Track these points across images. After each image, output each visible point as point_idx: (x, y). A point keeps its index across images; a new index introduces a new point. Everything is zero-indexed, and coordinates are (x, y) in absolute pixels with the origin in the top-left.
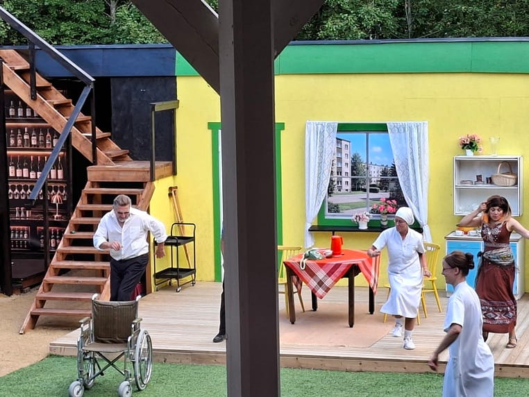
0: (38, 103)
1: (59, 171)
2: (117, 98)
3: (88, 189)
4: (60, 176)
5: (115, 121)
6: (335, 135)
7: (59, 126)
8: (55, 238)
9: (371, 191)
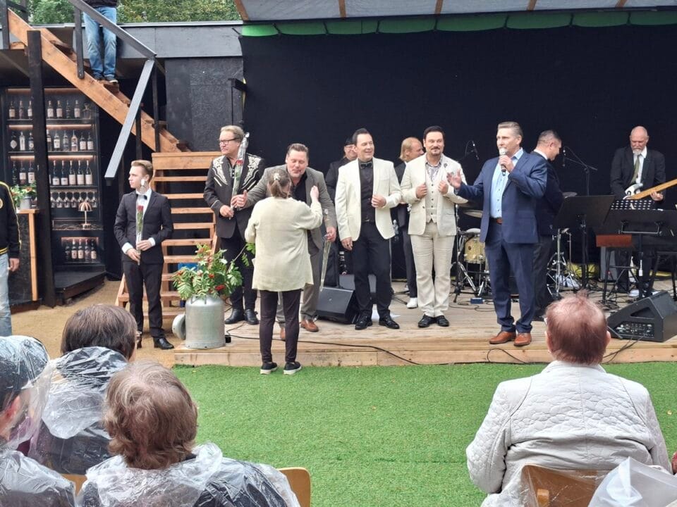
1: (87, 176)
2: (173, 82)
4: (89, 182)
5: (171, 109)
7: (112, 108)
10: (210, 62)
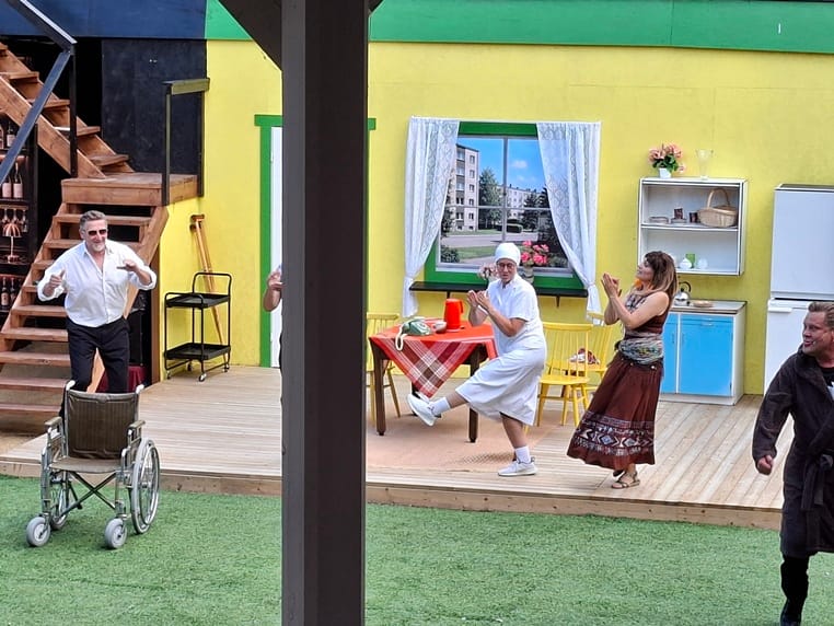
1: (15, 185)
2: (112, 72)
3: (62, 214)
4: (18, 194)
5: (107, 109)
6: (455, 139)
7: (18, 113)
8: (8, 291)
9: (510, 229)
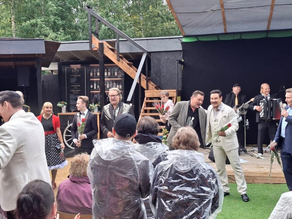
0: (120, 62)
2: (154, 62)
5: (153, 72)
7: (130, 73)
10: (169, 53)
